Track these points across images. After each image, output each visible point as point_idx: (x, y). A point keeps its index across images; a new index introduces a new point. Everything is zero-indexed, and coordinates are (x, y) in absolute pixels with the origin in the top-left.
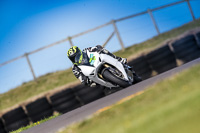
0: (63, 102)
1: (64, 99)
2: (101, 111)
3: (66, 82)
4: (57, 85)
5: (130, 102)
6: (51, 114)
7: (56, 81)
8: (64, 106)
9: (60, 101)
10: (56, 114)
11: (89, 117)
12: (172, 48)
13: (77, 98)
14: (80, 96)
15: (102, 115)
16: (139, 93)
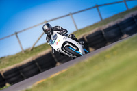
0: (12, 77)
1: (13, 75)
2: (38, 83)
3: (14, 63)
4: (8, 65)
5: (58, 76)
6: (4, 85)
7: (8, 63)
8: (13, 79)
9: (10, 76)
10: (7, 85)
11: (30, 87)
12: (86, 40)
13: (21, 74)
14: (23, 73)
15: (39, 86)
16: (64, 71)
